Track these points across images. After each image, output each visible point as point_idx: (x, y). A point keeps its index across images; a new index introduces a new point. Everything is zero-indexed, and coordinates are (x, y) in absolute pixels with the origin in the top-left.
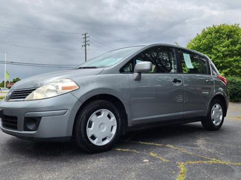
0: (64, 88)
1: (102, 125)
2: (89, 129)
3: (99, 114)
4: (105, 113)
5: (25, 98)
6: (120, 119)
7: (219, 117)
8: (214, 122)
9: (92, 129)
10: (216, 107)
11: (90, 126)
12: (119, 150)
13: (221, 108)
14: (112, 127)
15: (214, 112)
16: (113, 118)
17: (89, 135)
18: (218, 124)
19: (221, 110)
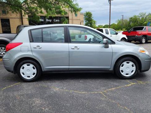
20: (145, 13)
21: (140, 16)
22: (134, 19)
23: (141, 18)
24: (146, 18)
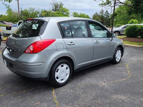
20: (34, 9)
21: (30, 10)
22: (25, 12)
23: (31, 12)
24: (35, 13)
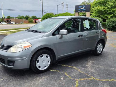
0: (25, 47)
1: (44, 61)
2: (37, 63)
3: (42, 57)
4: (45, 55)
5: (7, 50)
6: (52, 58)
7: (101, 49)
8: (98, 52)
9: (39, 63)
10: (99, 45)
11: (38, 62)
12: (52, 70)
13: (102, 45)
14: (48, 61)
15: (98, 47)
16: (49, 57)
17: (37, 66)
18: (100, 52)
19: (102, 46)
